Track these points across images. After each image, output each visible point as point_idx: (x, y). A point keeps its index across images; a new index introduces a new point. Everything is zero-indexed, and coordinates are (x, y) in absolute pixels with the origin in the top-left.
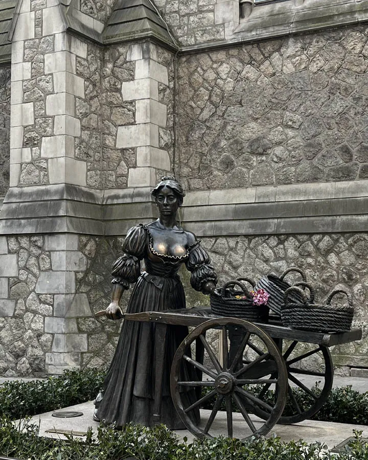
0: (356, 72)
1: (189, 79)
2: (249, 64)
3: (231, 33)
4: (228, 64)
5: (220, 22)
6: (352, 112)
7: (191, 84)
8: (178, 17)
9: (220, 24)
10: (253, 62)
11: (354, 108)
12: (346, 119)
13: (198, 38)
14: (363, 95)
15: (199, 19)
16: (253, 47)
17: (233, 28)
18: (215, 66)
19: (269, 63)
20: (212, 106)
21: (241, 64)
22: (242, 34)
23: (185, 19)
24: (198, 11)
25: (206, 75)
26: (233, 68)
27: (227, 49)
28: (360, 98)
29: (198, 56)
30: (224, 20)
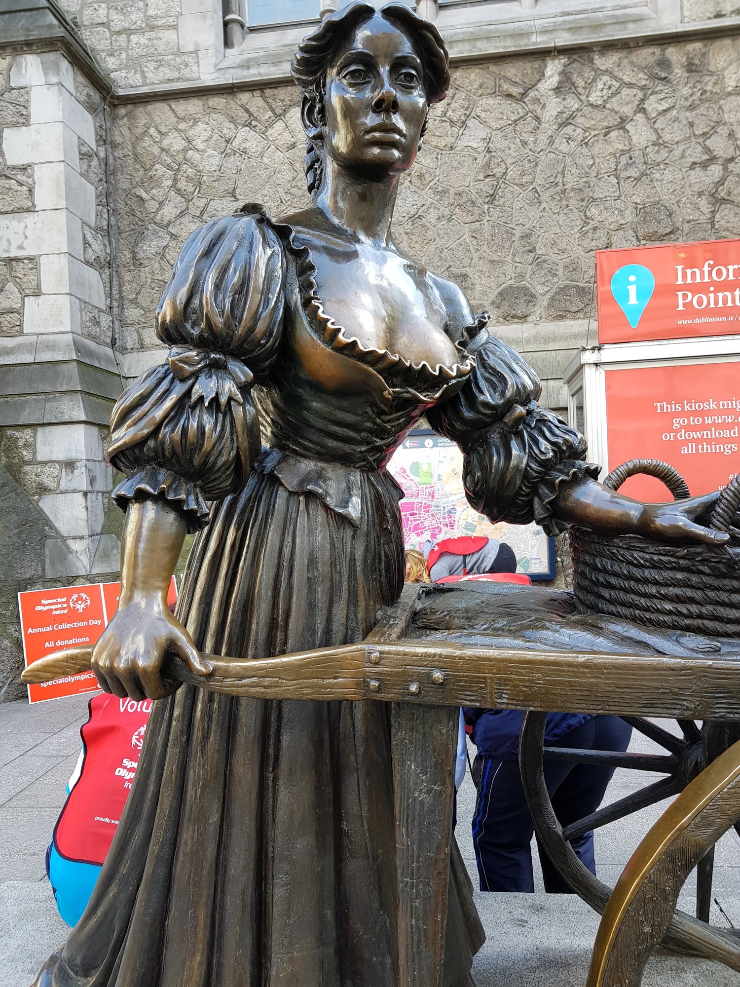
0: (436, 147)
1: (134, 148)
2: (247, 126)
3: (212, 70)
4: (208, 124)
5: (191, 48)
6: (432, 216)
7: (136, 158)
8: (108, 34)
9: (191, 53)
10: (254, 123)
11: (435, 208)
12: (423, 226)
13: (149, 75)
14: (449, 187)
15: (150, 39)
16: (254, 96)
17: (214, 60)
18: (182, 126)
19: (284, 125)
20: (179, 198)
21: (232, 126)
22: (231, 70)
23: (123, 38)
24: (147, 25)
25: (166, 142)
26: (216, 131)
27: (204, 98)
28: (445, 192)
29: (150, 107)
30: (196, 44)
